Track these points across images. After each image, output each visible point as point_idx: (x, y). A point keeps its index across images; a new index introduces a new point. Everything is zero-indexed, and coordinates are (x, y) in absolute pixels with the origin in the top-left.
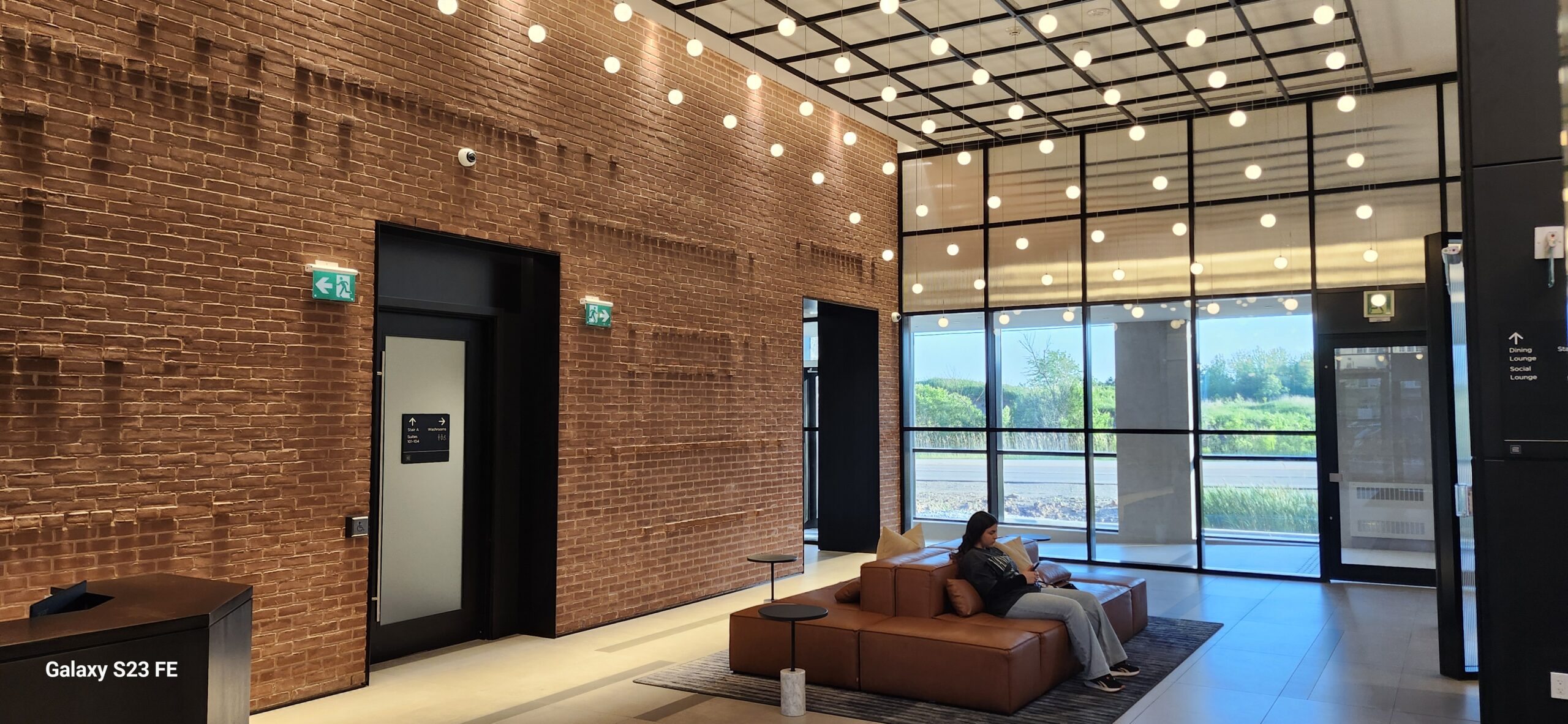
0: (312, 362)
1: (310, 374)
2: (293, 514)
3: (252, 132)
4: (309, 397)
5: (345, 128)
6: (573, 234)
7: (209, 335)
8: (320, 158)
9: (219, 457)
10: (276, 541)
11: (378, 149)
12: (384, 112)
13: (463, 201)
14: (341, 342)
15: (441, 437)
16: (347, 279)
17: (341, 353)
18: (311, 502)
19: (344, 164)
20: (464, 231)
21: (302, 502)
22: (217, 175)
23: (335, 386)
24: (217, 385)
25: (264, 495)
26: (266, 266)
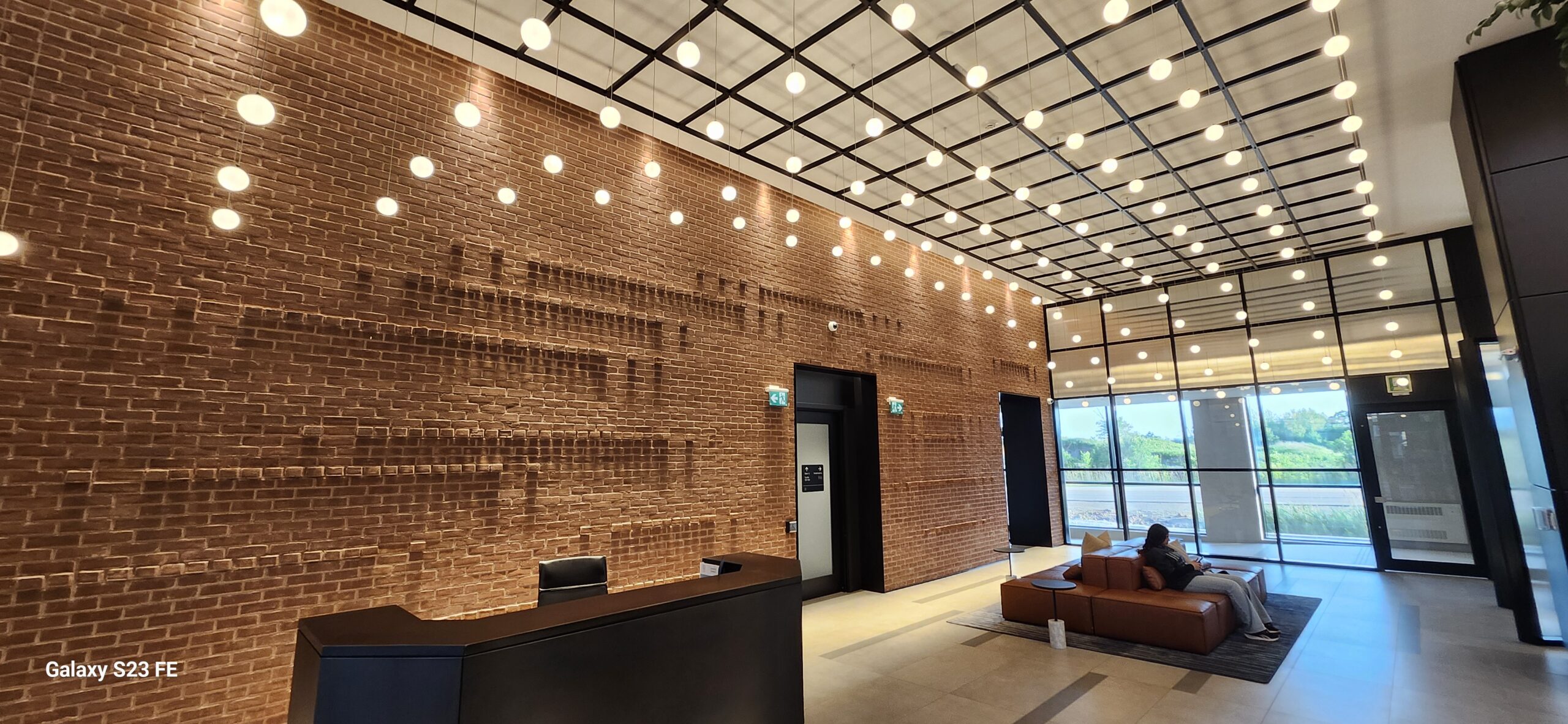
0: (768, 439)
1: (768, 445)
2: (763, 520)
3: (742, 322)
4: (768, 457)
5: (780, 316)
6: (881, 363)
7: (727, 426)
8: (770, 333)
9: (732, 489)
10: (756, 534)
11: (794, 326)
12: (796, 306)
13: (831, 350)
14: (781, 428)
15: (820, 478)
16: (784, 394)
17: (781, 434)
18: (771, 513)
19: (780, 335)
20: (832, 366)
21: (767, 514)
22: (728, 345)
23: (780, 451)
24: (730, 452)
25: (751, 510)
26: (749, 390)
